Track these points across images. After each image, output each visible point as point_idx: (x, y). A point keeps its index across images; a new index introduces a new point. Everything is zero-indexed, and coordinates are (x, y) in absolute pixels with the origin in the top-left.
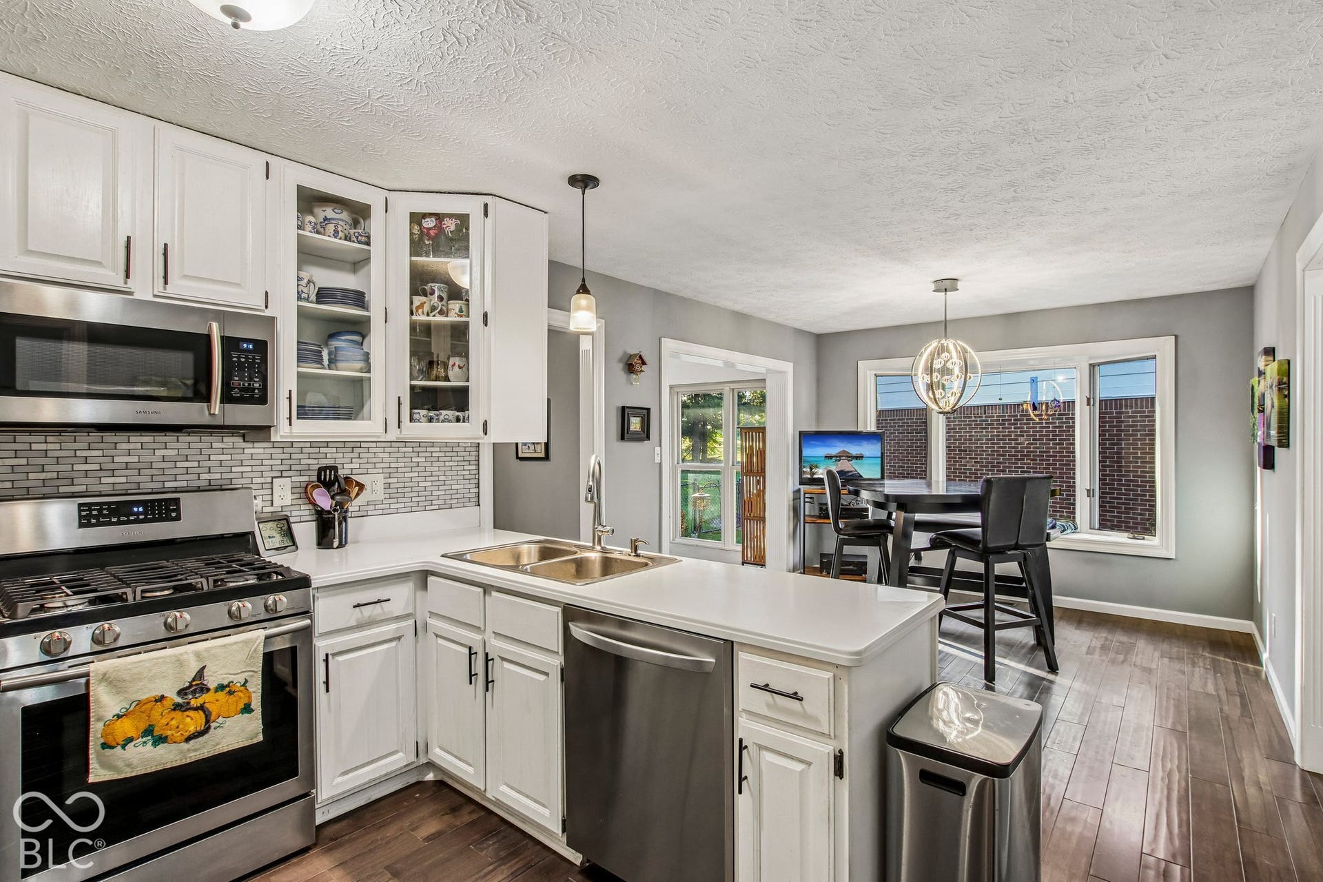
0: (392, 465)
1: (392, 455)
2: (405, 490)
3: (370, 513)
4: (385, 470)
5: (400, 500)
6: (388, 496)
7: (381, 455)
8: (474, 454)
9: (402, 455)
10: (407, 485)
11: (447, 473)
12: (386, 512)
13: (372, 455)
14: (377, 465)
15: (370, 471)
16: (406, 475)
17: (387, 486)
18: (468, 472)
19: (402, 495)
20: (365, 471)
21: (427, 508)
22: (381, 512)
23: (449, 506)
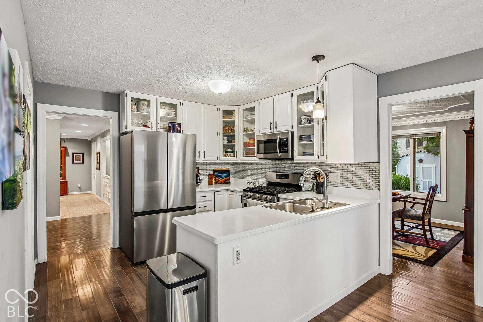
0: (343, 170)
1: (343, 167)
2: (348, 180)
3: (336, 186)
4: (341, 172)
5: (346, 183)
6: (342, 181)
7: (339, 167)
8: (378, 168)
9: (347, 167)
10: (348, 178)
11: (364, 175)
12: (341, 186)
13: (337, 167)
14: (338, 170)
15: (336, 172)
16: (348, 174)
17: (341, 177)
18: (375, 175)
19: (347, 181)
20: (334, 172)
21: (356, 187)
22: (339, 186)
23: (366, 188)
